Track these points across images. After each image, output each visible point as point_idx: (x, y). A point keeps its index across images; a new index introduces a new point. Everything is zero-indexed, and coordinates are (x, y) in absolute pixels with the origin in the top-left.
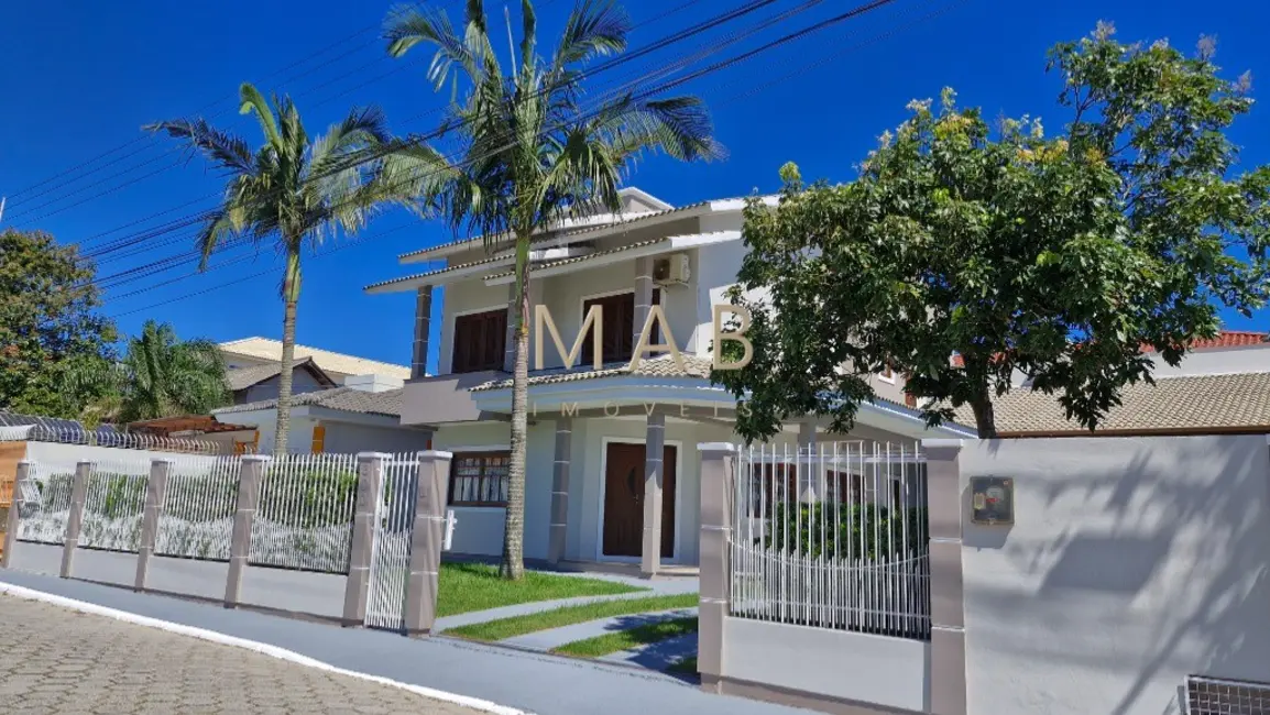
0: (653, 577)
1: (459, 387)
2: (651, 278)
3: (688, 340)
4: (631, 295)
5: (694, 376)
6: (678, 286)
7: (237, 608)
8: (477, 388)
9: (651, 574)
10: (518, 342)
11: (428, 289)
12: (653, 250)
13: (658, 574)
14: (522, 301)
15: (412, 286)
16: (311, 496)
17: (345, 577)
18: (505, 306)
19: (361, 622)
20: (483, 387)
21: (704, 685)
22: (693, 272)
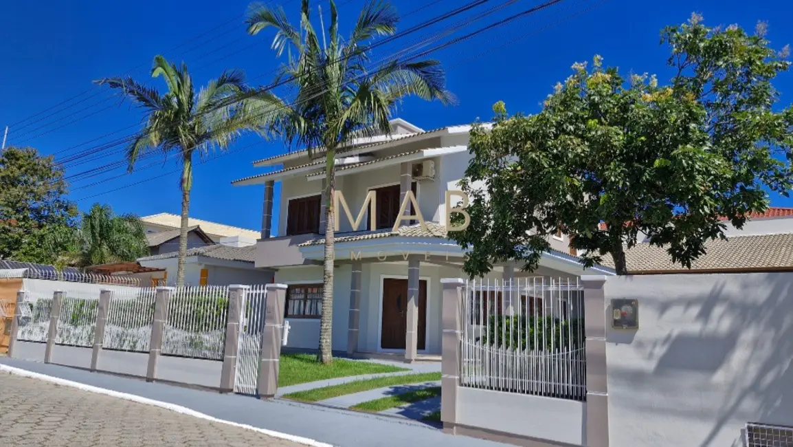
0: (412, 362)
1: (291, 244)
2: (411, 176)
3: (434, 215)
4: (398, 186)
5: (437, 237)
6: (428, 181)
7: (154, 382)
8: (303, 245)
9: (412, 360)
11: (272, 183)
12: (412, 158)
13: (416, 360)
14: (331, 190)
15: (262, 180)
16: (200, 312)
17: (221, 362)
18: (320, 193)
19: (232, 390)
20: (306, 244)
21: (445, 429)
22: (437, 171)
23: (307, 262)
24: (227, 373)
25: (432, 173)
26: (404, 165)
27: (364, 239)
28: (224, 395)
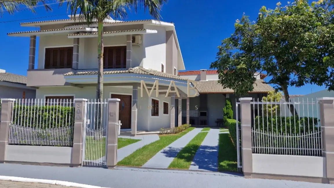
0: (135, 136)
1: (54, 73)
2: (132, 42)
3: (140, 63)
4: (125, 47)
5: (152, 74)
6: (138, 46)
7: (5, 163)
8: (65, 74)
9: (135, 135)
10: (100, 59)
11: (35, 37)
12: (131, 33)
13: (137, 135)
14: (102, 45)
15: (28, 35)
16: (45, 116)
17: (71, 148)
18: (72, 46)
19: (80, 165)
20: (68, 74)
21: (245, 176)
22: (142, 42)
23: (67, 84)
24: (75, 154)
25: (140, 42)
26: (128, 36)
27: (111, 73)
28: (74, 168)
